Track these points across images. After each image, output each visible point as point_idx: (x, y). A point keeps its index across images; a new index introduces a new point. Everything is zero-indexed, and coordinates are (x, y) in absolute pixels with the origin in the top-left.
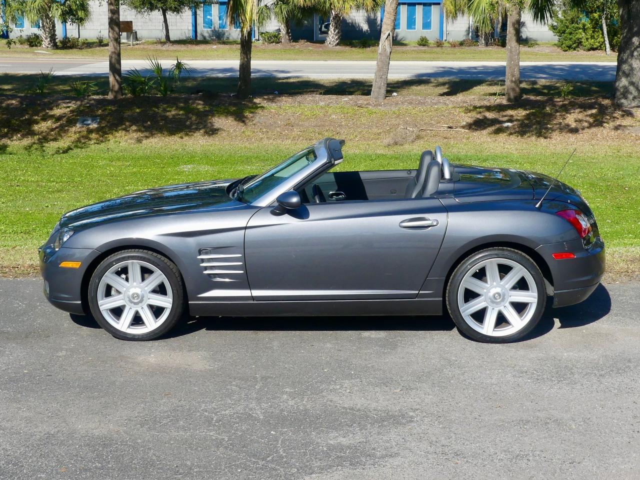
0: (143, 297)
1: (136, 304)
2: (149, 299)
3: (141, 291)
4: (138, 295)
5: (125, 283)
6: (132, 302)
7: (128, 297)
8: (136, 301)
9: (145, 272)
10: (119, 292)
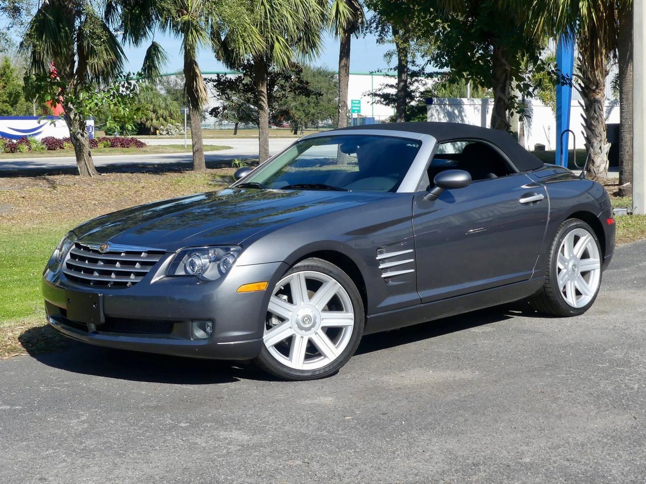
0: (315, 318)
1: (308, 329)
2: (323, 319)
3: (312, 311)
4: (309, 318)
5: (288, 305)
6: (301, 328)
7: (298, 323)
8: (307, 326)
9: (313, 286)
10: (282, 319)
